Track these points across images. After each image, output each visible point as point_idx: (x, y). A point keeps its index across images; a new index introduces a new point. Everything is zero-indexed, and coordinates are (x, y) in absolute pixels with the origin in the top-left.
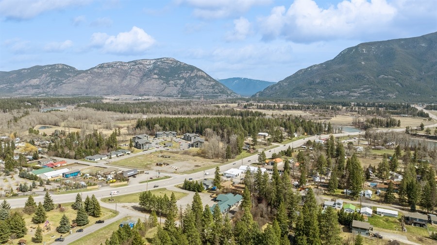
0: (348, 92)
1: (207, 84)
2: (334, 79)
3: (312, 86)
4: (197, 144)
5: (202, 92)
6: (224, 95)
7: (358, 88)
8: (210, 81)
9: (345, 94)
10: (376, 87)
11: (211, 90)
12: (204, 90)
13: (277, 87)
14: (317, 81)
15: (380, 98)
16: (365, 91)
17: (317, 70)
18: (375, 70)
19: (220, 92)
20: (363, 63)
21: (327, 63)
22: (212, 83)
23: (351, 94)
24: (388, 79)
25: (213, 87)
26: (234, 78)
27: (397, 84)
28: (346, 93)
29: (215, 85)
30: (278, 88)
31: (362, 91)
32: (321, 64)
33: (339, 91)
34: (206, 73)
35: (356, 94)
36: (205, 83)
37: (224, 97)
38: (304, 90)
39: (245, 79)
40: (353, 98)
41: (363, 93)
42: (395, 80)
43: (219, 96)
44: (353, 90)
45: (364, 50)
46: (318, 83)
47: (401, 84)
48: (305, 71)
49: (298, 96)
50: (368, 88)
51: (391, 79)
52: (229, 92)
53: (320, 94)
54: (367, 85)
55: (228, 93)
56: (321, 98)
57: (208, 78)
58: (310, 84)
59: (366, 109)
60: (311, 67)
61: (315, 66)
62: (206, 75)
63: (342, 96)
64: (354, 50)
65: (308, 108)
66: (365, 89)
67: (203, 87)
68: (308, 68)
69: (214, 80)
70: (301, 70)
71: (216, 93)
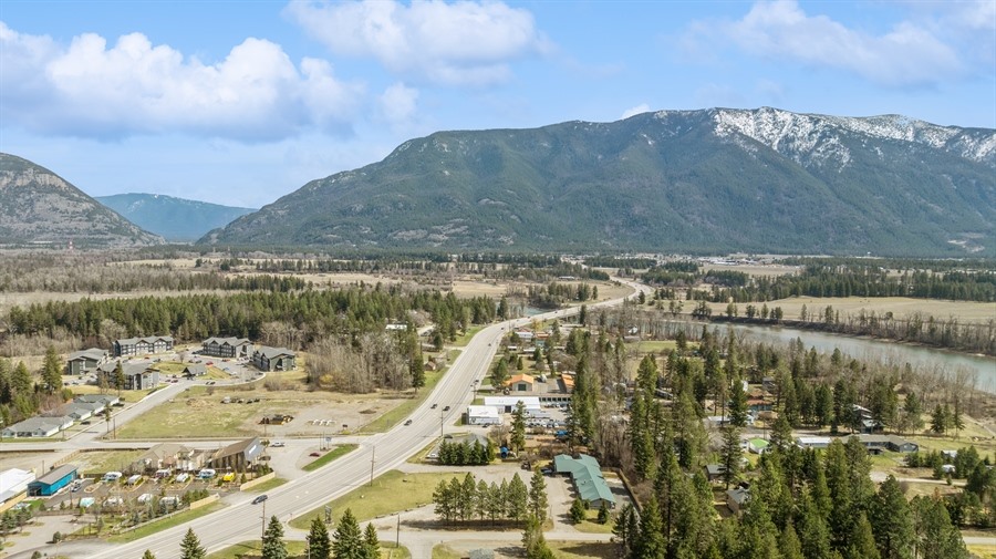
0: (425, 232)
1: (71, 209)
2: (395, 204)
3: (349, 219)
4: (280, 363)
5: (59, 231)
6: (124, 238)
7: (445, 224)
8: (79, 200)
9: (419, 236)
10: (476, 222)
11: (85, 225)
12: (61, 225)
13: (263, 219)
14: (359, 208)
15: (486, 244)
16: (457, 230)
17: (352, 184)
18: (470, 187)
19: (111, 230)
20: (446, 172)
21: (369, 168)
22: (85, 206)
23: (432, 236)
24: (496, 206)
25: (89, 216)
26: (131, 194)
27: (513, 217)
28: (421, 234)
29: (94, 212)
30: (264, 222)
31: (453, 231)
32: (358, 171)
33: (407, 230)
34: (63, 180)
35: (440, 237)
36: (63, 204)
37: (123, 244)
38: (332, 226)
39: (161, 197)
40: (436, 245)
41: (454, 235)
42: (508, 209)
43: (110, 240)
44: (434, 227)
45: (445, 146)
46: (362, 213)
47: (519, 217)
48: (323, 185)
49: (319, 242)
50: (463, 224)
51: (501, 207)
52: (135, 231)
53: (366, 236)
54: (461, 217)
55: (133, 233)
56: (371, 246)
57: (71, 193)
58: (344, 213)
59: (494, 268)
60: (336, 176)
61: (344, 173)
62: (63, 185)
63: (414, 241)
64: (425, 145)
65: (377, 268)
66: (457, 225)
67: (58, 217)
68: (330, 178)
69: (91, 200)
70: (314, 183)
71: (99, 232)
